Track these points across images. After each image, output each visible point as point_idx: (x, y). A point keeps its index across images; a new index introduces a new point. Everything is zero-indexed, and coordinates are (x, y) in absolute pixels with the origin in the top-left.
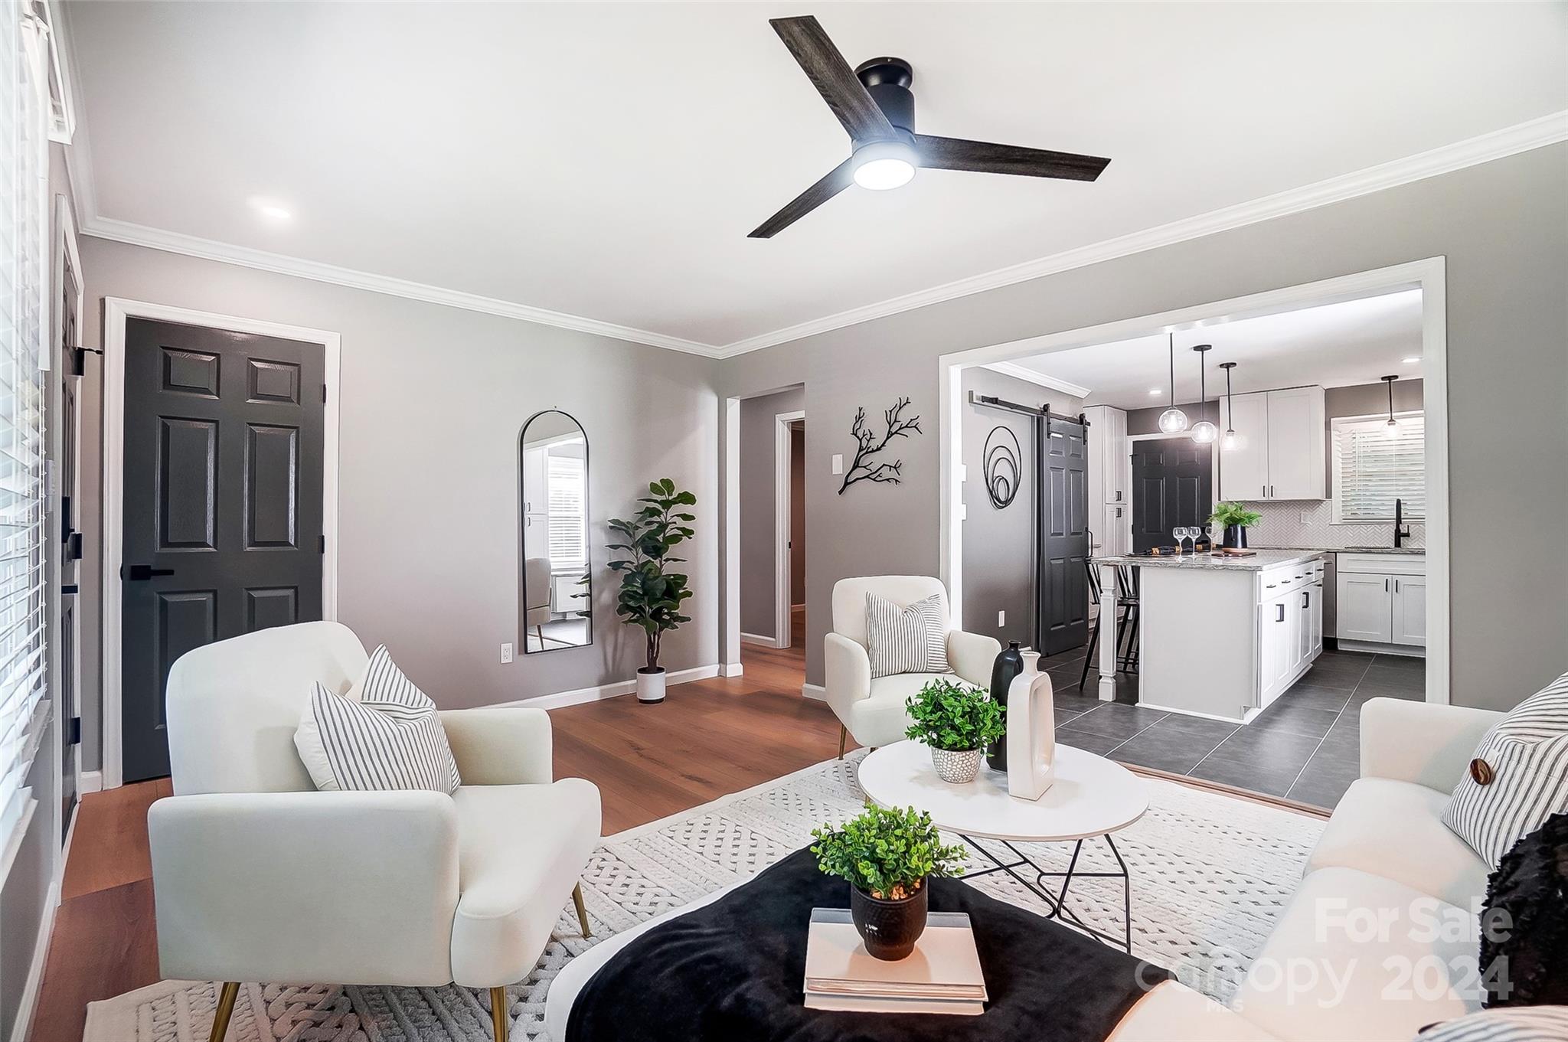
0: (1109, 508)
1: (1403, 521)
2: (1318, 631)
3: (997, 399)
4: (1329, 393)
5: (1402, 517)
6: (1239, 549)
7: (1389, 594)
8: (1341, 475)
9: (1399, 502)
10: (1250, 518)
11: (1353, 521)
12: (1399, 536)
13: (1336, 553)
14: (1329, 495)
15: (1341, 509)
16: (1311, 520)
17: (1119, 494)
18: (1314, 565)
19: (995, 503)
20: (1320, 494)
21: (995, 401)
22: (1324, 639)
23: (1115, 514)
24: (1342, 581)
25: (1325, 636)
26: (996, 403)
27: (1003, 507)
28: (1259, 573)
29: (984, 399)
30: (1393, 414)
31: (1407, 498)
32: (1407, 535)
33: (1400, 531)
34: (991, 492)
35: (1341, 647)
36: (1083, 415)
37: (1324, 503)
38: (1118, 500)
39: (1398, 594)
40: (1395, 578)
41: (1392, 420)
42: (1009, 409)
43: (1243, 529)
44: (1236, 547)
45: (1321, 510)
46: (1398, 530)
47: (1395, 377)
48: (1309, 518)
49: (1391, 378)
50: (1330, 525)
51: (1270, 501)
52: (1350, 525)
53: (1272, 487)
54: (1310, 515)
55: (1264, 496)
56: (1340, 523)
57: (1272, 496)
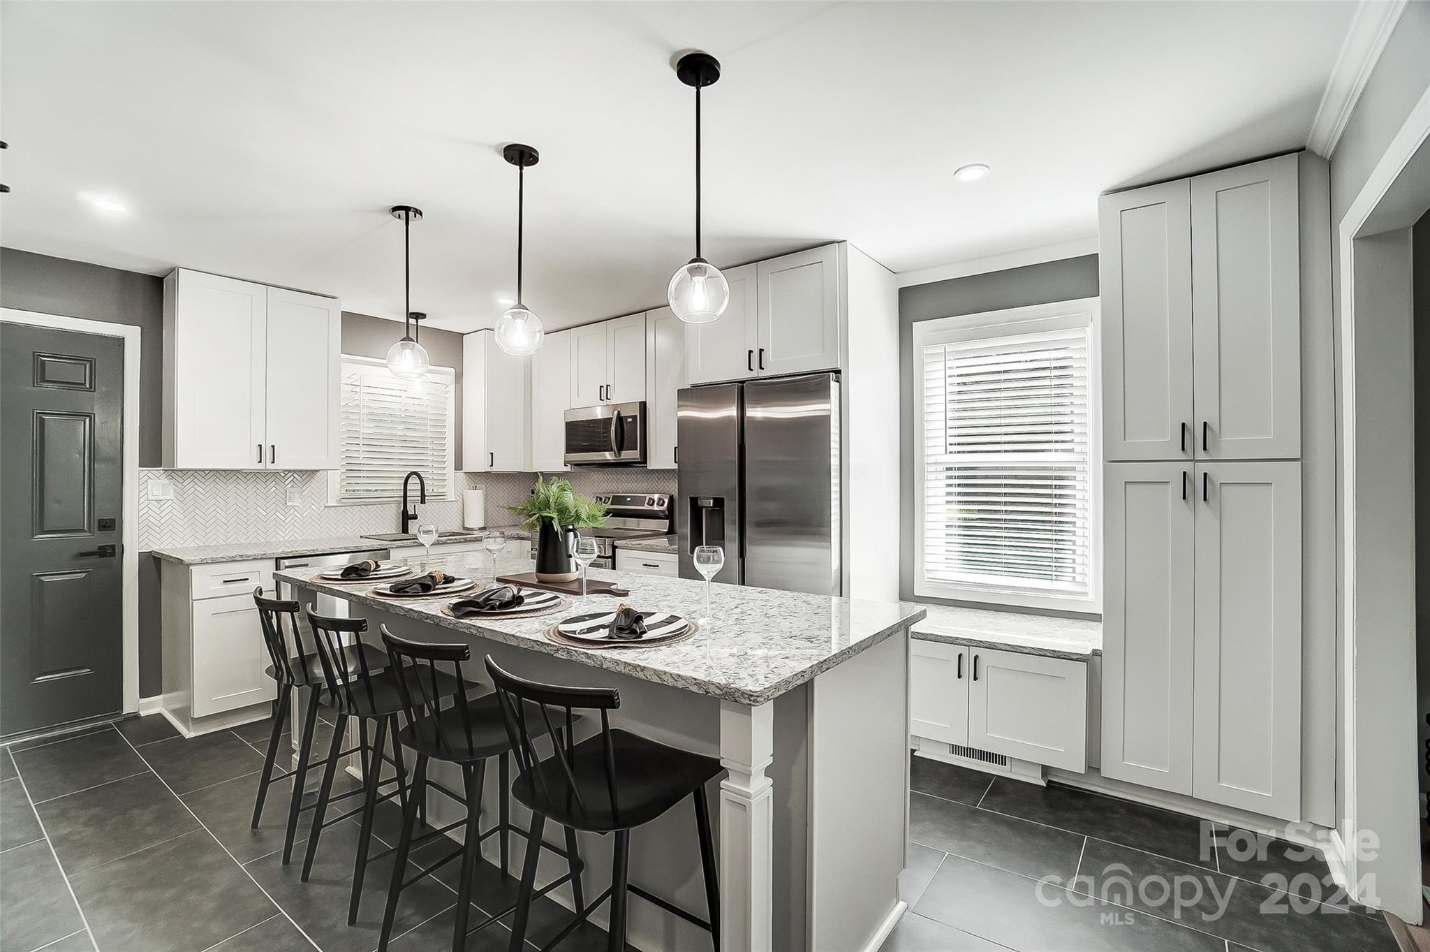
11: (353, 501)
12: (407, 518)
15: (340, 484)
16: (301, 500)
32: (415, 517)
33: (406, 512)
45: (314, 485)
47: (423, 316)
48: (299, 497)
49: (421, 316)
50: (325, 507)
51: (269, 470)
52: (349, 506)
53: (273, 447)
54: (298, 494)
55: (260, 461)
56: (337, 504)
57: (273, 462)
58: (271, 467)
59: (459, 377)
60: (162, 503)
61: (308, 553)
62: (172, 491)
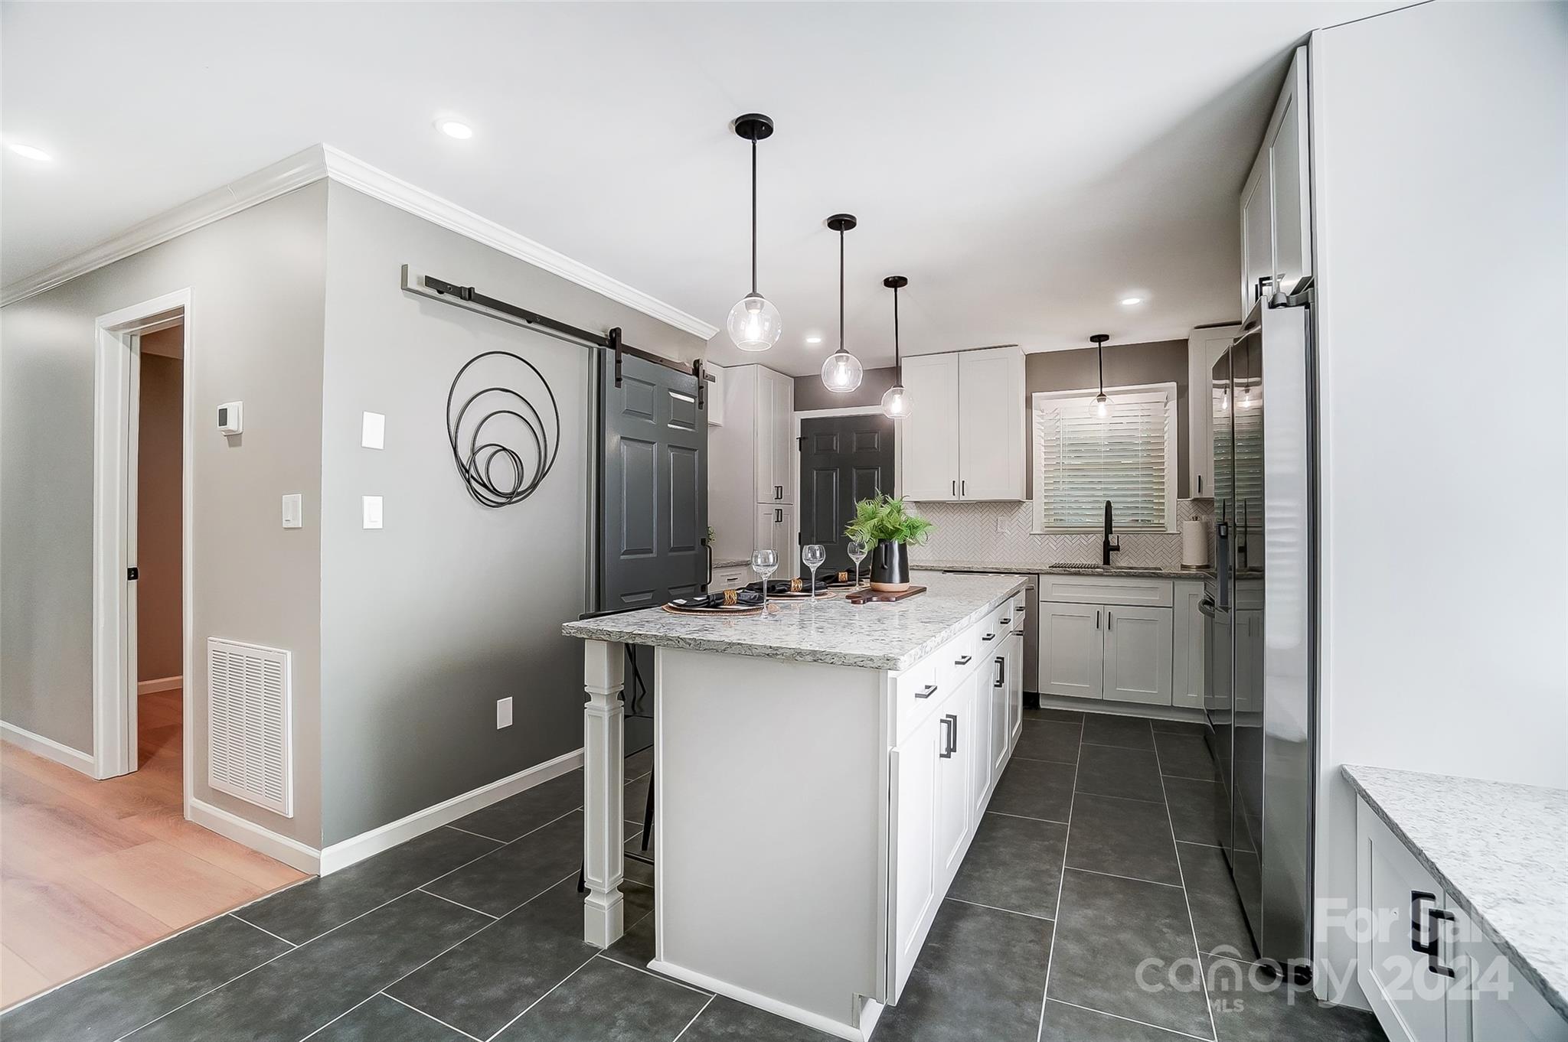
0: (762, 510)
1: (1113, 529)
2: (1017, 682)
3: (470, 290)
4: (1030, 359)
5: (1113, 524)
6: (896, 585)
7: (1100, 633)
8: (1043, 469)
9: (1109, 504)
10: (913, 528)
11: (1057, 530)
12: (1108, 549)
13: (1038, 574)
14: (1029, 495)
15: (1043, 513)
16: (1010, 527)
17: (779, 489)
18: (1012, 603)
19: (475, 491)
20: (1018, 494)
21: (469, 294)
22: (1025, 694)
23: (773, 517)
24: (1045, 611)
25: (1025, 691)
26: (470, 299)
27: (502, 504)
28: (891, 674)
29: (430, 282)
30: (1103, 390)
31: (1117, 499)
32: (1117, 549)
33: (1109, 542)
34: (464, 470)
35: (1043, 704)
36: (698, 361)
37: (1024, 505)
38: (777, 498)
39: (1111, 633)
40: (1109, 609)
41: (1102, 394)
42: (525, 323)
43: (903, 549)
44: (890, 581)
45: (1021, 514)
46: (1106, 543)
47: (1106, 337)
48: (1008, 525)
49: (1102, 339)
50: (1030, 535)
51: (962, 501)
52: (1054, 534)
53: (963, 482)
54: (1007, 522)
55: (954, 494)
56: (1042, 533)
57: (963, 495)
58: (962, 498)
59: (1183, 392)
61: (966, 570)
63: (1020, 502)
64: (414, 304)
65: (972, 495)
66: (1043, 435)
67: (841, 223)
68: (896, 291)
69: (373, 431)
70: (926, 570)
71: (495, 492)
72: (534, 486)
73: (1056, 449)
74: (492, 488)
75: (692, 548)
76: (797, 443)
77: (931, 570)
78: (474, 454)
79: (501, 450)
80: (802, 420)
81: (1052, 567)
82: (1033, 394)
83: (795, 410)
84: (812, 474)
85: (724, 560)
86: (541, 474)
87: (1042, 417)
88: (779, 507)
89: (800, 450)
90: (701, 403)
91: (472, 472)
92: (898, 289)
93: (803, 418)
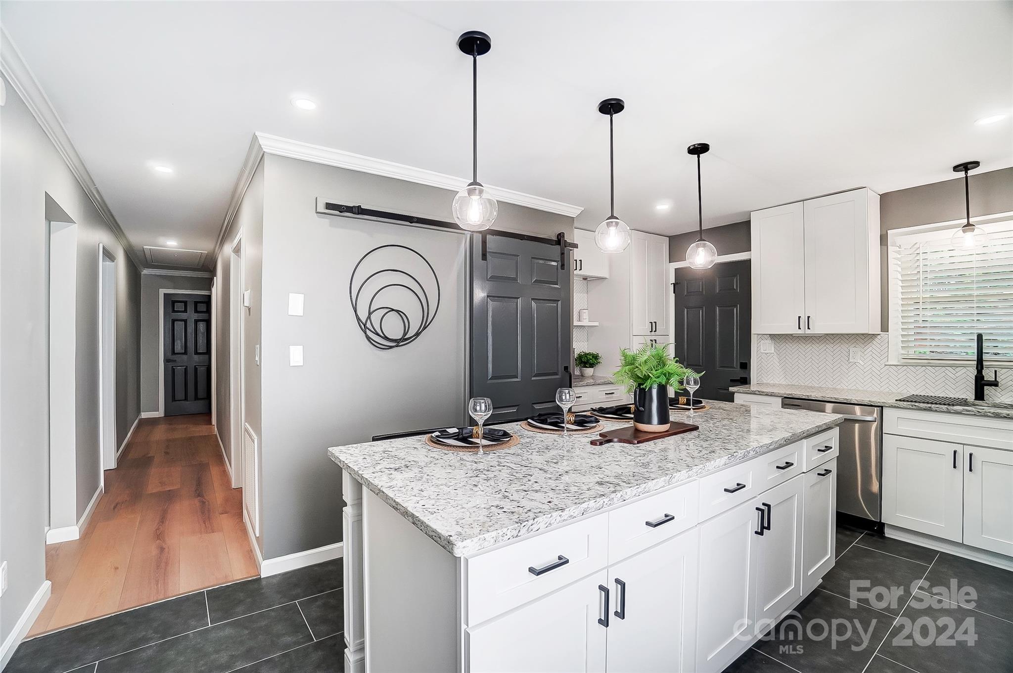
0: (636, 340)
1: (988, 363)
3: (359, 207)
4: (885, 198)
6: (655, 426)
7: (959, 473)
8: (900, 303)
9: (980, 336)
11: (916, 362)
12: (981, 384)
13: (881, 407)
14: (885, 327)
15: (900, 345)
16: (863, 358)
17: (654, 323)
18: (807, 445)
20: (872, 327)
21: (358, 210)
26: (361, 213)
27: (391, 347)
29: (329, 206)
30: (971, 220)
32: (993, 383)
33: (982, 376)
34: (362, 325)
35: (889, 533)
36: (561, 233)
37: (879, 337)
38: (652, 331)
39: (973, 474)
40: (969, 449)
41: (969, 225)
44: (649, 422)
45: (872, 347)
46: (979, 376)
47: (973, 165)
48: (860, 356)
49: (969, 167)
50: (886, 365)
51: (807, 334)
52: (912, 366)
53: (809, 317)
54: (860, 353)
55: (799, 328)
56: (897, 364)
57: (809, 328)
58: (808, 332)
60: (768, 355)
61: (804, 397)
62: (773, 348)
63: (874, 336)
64: (325, 221)
65: (818, 328)
66: (899, 269)
67: (611, 107)
68: (699, 157)
69: (296, 304)
70: (767, 395)
71: (386, 338)
72: (417, 334)
73: (915, 283)
74: (382, 335)
75: (556, 374)
76: (672, 287)
77: (771, 395)
78: (370, 313)
79: (391, 311)
80: (675, 269)
81: (900, 400)
82: (888, 231)
83: (669, 263)
84: (683, 312)
85: (604, 378)
86: (424, 326)
87: (899, 253)
88: (653, 338)
89: (674, 293)
90: (563, 266)
91: (369, 325)
92: (701, 155)
93: (676, 268)
